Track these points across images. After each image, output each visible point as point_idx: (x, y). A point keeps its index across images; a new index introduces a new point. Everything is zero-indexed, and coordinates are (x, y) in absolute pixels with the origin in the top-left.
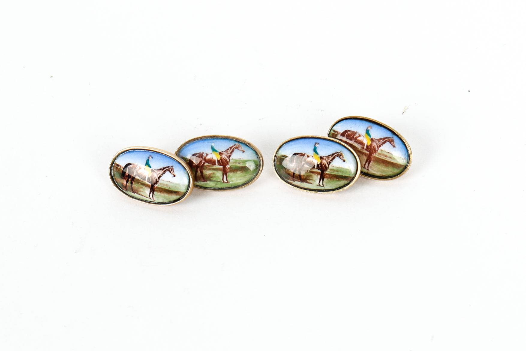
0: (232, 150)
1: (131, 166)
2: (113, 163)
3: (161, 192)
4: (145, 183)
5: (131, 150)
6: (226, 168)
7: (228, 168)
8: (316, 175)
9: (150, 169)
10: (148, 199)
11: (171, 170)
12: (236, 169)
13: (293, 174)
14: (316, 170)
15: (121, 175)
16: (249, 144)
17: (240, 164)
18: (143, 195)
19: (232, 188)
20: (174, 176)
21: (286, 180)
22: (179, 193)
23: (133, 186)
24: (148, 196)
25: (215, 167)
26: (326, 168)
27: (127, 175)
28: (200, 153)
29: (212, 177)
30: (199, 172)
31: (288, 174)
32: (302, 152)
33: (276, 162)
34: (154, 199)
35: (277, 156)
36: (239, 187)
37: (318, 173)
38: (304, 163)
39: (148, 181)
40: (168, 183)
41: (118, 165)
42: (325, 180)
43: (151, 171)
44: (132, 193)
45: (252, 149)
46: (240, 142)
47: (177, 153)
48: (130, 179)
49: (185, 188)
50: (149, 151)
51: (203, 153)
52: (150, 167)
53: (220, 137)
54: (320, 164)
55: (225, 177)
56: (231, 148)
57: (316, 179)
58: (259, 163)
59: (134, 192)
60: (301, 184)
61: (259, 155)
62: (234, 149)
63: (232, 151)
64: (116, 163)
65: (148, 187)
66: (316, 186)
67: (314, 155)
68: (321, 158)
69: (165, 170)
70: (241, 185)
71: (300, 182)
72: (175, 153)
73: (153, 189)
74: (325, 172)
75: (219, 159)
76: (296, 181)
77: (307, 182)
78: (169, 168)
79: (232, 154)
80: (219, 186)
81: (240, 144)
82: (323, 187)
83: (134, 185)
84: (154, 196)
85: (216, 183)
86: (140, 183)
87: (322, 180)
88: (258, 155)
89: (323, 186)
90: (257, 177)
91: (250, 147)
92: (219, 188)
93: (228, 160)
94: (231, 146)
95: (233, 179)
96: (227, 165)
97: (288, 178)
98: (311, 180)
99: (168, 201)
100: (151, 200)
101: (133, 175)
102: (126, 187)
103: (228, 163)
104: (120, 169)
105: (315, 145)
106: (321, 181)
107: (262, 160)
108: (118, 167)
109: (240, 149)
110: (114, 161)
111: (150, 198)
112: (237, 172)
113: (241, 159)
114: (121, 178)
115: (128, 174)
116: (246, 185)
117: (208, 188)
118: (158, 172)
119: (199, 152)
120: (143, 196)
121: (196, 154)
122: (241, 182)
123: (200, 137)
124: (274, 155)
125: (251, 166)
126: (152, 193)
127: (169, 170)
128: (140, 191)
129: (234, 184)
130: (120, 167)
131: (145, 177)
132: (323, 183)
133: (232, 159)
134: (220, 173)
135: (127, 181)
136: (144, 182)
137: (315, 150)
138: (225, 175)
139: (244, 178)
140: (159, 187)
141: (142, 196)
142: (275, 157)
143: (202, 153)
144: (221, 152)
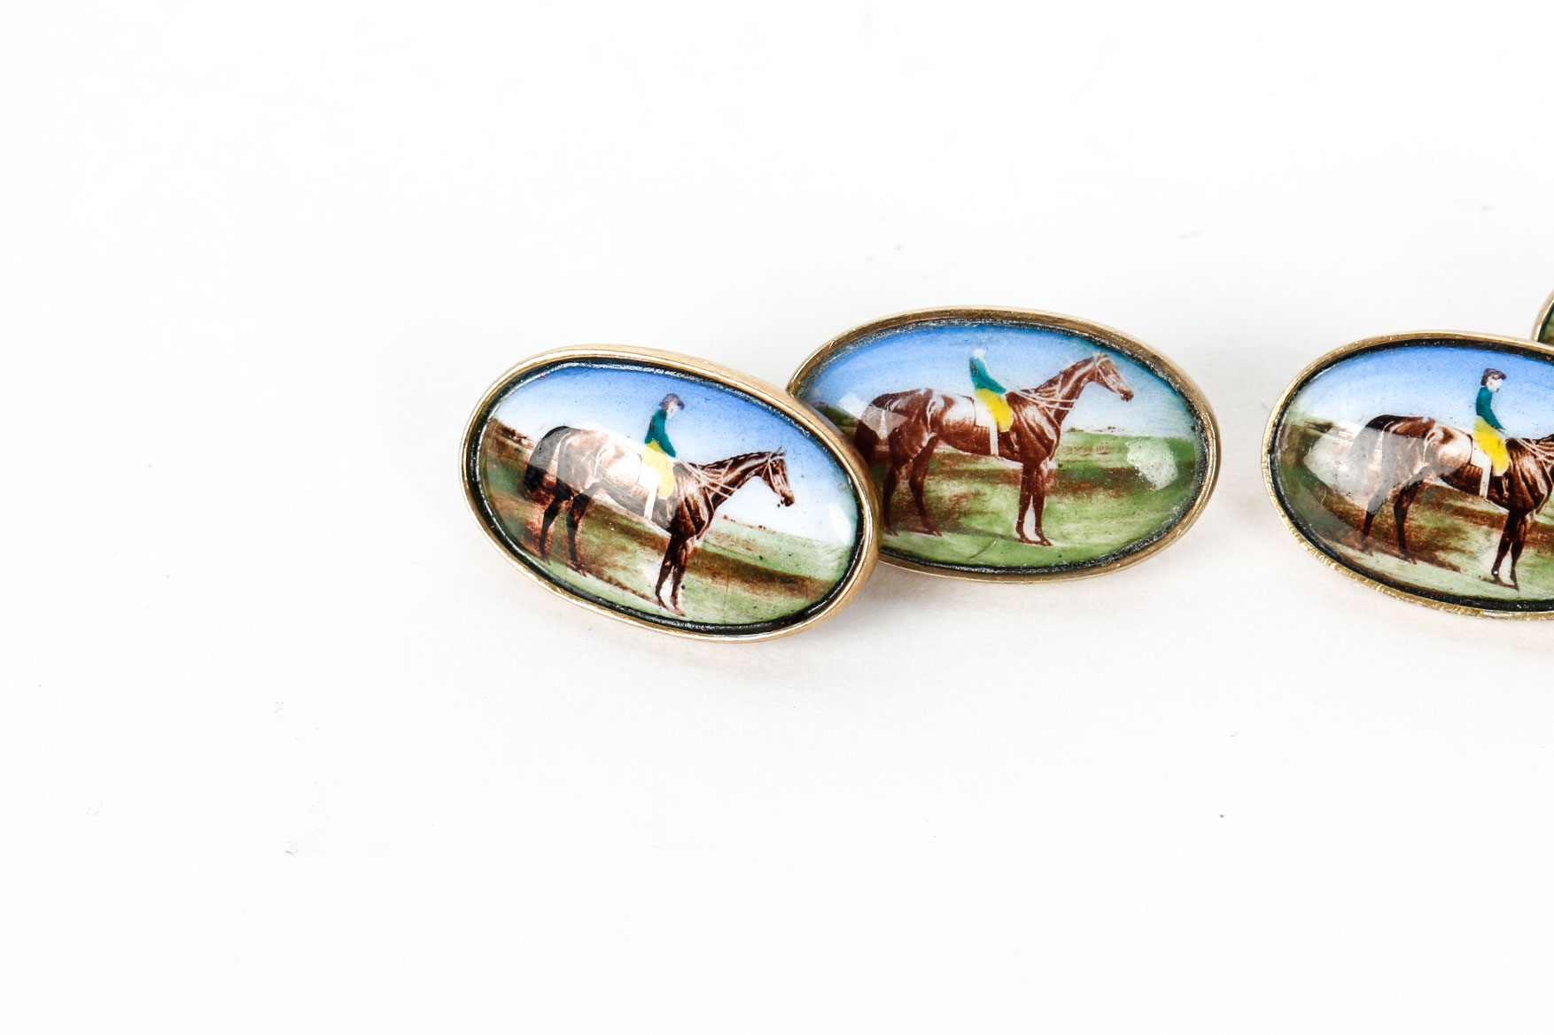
0: (1072, 383)
1: (574, 440)
2: (482, 420)
3: (719, 574)
4: (638, 527)
5: (575, 364)
6: (1040, 472)
7: (1050, 472)
8: (1485, 528)
9: (671, 461)
10: (650, 607)
11: (775, 472)
12: (1088, 481)
13: (1364, 517)
14: (1483, 505)
15: (518, 481)
16: (1155, 358)
17: (1108, 457)
18: (628, 584)
19: (1062, 572)
20: (788, 501)
21: (1328, 542)
22: (807, 582)
23: (577, 538)
24: (650, 592)
25: (985, 464)
26: (1533, 497)
27: (550, 483)
28: (912, 392)
29: (966, 514)
30: (904, 485)
31: (1340, 518)
32: (1417, 415)
33: (1283, 453)
34: (680, 606)
35: (1285, 426)
36: (1094, 567)
37: (1492, 521)
38: (1426, 464)
39: (654, 520)
40: (755, 534)
41: (509, 433)
42: (1527, 554)
43: (671, 473)
44: (570, 570)
45: (1168, 384)
46: (1112, 350)
47: (799, 387)
48: (564, 505)
49: (835, 564)
50: (667, 373)
51: (929, 393)
52: (670, 451)
53: (1014, 318)
54: (1507, 475)
55: (1030, 516)
56: (1067, 375)
57: (1480, 551)
58: (1198, 457)
59: (580, 565)
60: (1401, 568)
61: (1204, 415)
62: (1080, 379)
63: (1074, 393)
64: (495, 421)
65: (654, 548)
66: (1478, 581)
67: (1478, 429)
68: (1514, 447)
69: (741, 469)
70: (1106, 558)
71: (1397, 556)
72: (788, 389)
73: (675, 561)
74: (1528, 517)
75: (1005, 428)
76: (1378, 550)
77: (1433, 561)
78: (761, 461)
79: (1070, 405)
80: (996, 557)
81: (1113, 360)
82: (1509, 586)
83: (583, 532)
84: (680, 591)
85: (981, 539)
86: (615, 525)
87: (1509, 553)
88: (1199, 418)
89: (1512, 583)
90: (1185, 521)
91: (1160, 374)
92: (996, 569)
93: (1050, 432)
94: (1068, 366)
95: (1068, 527)
96: (1044, 458)
97: (1340, 534)
98: (1456, 550)
99: (748, 621)
100: (664, 612)
101: (583, 484)
102: (541, 540)
103: (1049, 448)
104: (517, 450)
105: (1484, 383)
106: (1507, 560)
107: (1212, 442)
108: (509, 442)
109: (1110, 384)
110: (488, 412)
111: (660, 602)
112: (1089, 495)
113: (1116, 433)
114: (522, 493)
115: (558, 480)
116: (1131, 559)
117: (944, 563)
118: (705, 479)
119: (908, 390)
120: (625, 588)
121: (894, 397)
122: (1107, 545)
123: (914, 316)
124: (1273, 418)
125: (1158, 467)
126: (670, 576)
127: (765, 474)
128: (615, 566)
129: (1071, 550)
130: (519, 442)
131: (641, 497)
132: (1517, 570)
133: (1073, 430)
134: (1009, 494)
135: (551, 514)
136: (637, 523)
137: (1483, 407)
138: (1031, 507)
139: (1125, 524)
140: (710, 549)
141: (618, 591)
142: (1277, 426)
143: (922, 393)
144: (1018, 393)
